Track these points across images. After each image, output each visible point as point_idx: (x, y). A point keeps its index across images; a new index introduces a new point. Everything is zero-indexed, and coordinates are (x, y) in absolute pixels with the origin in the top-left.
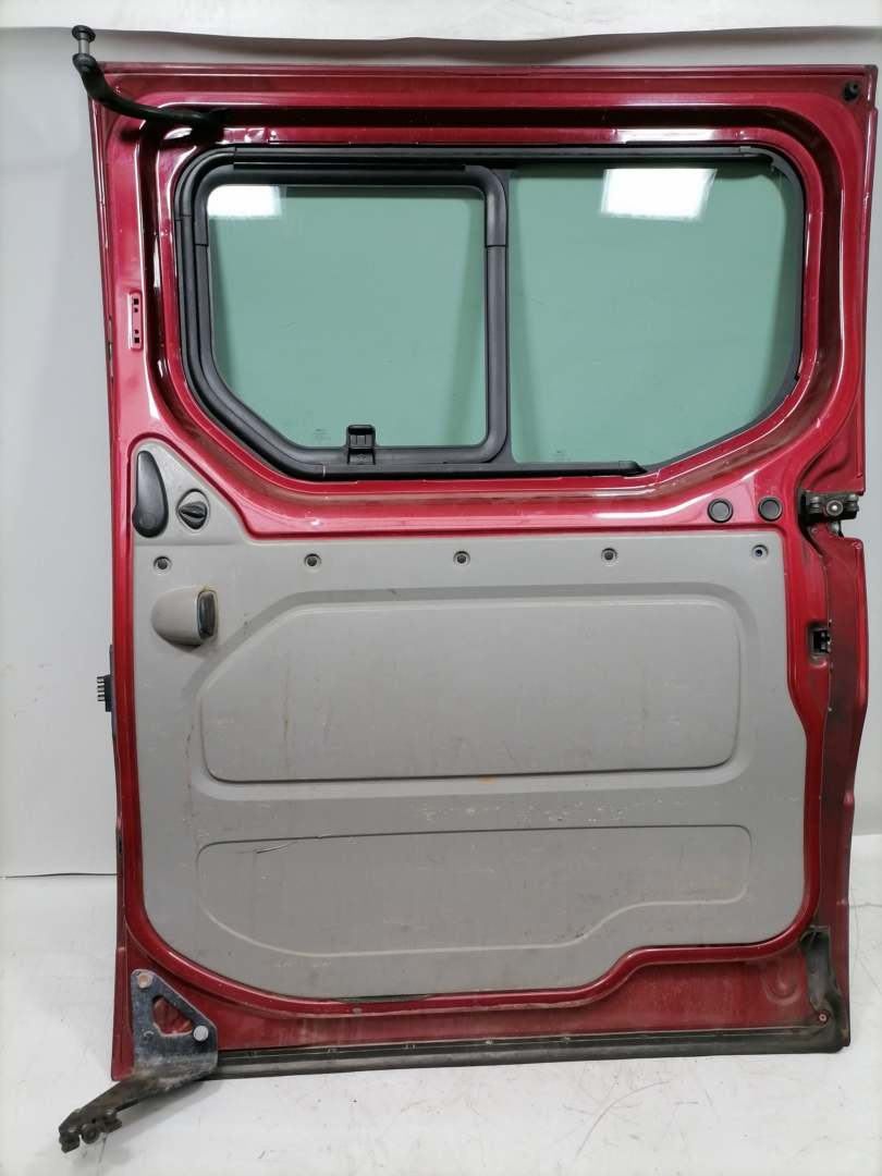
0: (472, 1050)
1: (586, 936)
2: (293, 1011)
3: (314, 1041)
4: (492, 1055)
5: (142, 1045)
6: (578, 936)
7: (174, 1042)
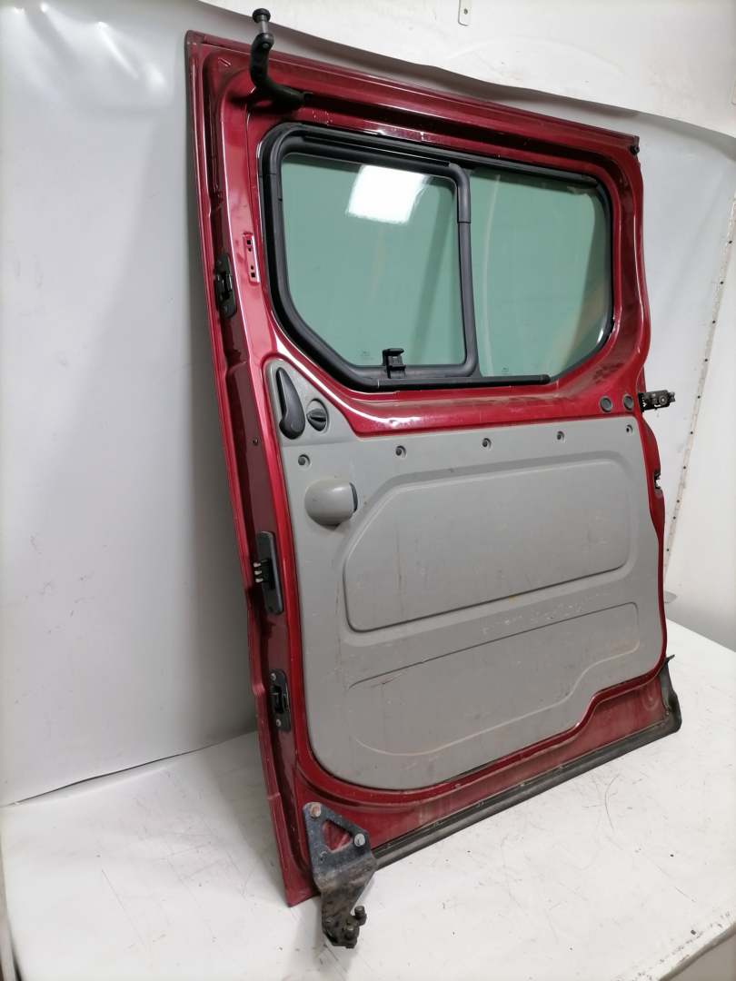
0: (514, 794)
1: (571, 693)
2: (419, 799)
3: (426, 821)
4: (524, 793)
5: (320, 865)
6: (567, 694)
7: (340, 854)
